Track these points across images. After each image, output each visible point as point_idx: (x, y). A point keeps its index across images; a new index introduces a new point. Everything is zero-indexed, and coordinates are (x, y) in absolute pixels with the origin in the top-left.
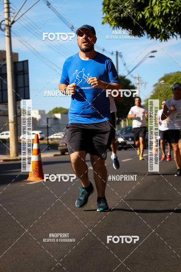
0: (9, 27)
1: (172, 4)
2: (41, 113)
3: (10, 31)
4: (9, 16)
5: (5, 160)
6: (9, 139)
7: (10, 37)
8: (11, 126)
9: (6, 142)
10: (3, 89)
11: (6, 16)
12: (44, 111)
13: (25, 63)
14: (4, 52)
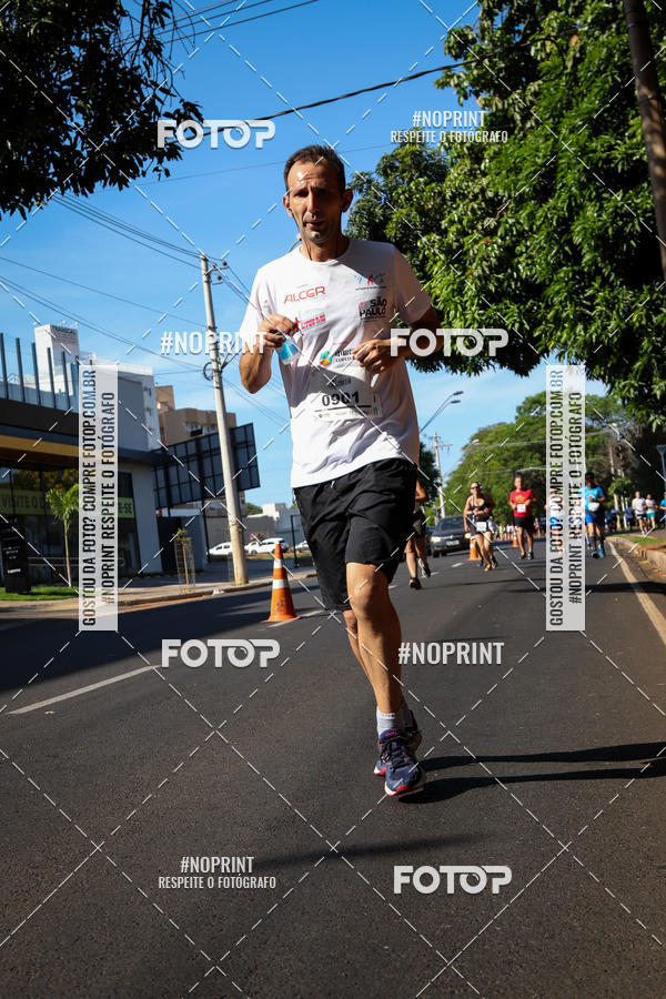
0: (219, 372)
1: (482, 315)
2: (281, 507)
3: (220, 378)
4: (217, 355)
5: (227, 591)
6: (231, 555)
7: (221, 388)
8: (233, 530)
9: (226, 559)
10: (216, 473)
11: (213, 355)
12: (284, 504)
13: (249, 428)
14: (214, 414)
